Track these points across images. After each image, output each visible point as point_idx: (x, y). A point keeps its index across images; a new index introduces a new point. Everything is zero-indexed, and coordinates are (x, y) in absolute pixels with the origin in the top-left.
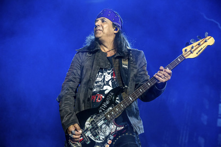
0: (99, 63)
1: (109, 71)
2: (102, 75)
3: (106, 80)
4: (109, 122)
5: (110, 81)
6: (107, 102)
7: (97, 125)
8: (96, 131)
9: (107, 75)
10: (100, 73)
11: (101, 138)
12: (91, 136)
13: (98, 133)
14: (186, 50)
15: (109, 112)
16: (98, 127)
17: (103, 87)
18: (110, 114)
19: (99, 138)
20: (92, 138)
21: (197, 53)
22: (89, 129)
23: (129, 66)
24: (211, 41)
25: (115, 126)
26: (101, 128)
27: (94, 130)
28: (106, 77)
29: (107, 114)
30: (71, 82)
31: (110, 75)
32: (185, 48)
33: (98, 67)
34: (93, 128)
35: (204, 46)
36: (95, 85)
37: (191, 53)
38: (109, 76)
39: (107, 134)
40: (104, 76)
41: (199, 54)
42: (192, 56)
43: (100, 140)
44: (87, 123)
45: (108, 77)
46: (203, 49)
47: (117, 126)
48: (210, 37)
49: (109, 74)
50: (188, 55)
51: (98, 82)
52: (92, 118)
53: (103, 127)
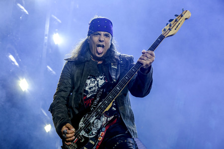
2: (94, 81)
3: (100, 84)
6: (98, 99)
11: (94, 133)
12: (85, 134)
13: (91, 129)
15: (99, 106)
19: (92, 133)
20: (86, 135)
21: (175, 29)
25: (106, 118)
29: (98, 109)
30: (63, 92)
31: (103, 80)
33: (88, 73)
37: (170, 30)
39: (99, 127)
43: (93, 135)
44: (81, 123)
45: (101, 82)
47: (107, 117)
48: (185, 11)
50: (168, 34)
51: (92, 88)
52: (85, 117)
53: (95, 122)
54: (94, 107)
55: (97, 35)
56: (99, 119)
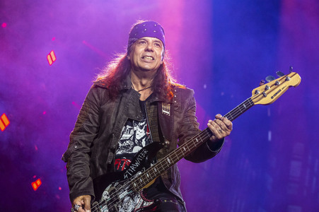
0: (128, 110)
1: (142, 124)
2: (130, 129)
3: (138, 137)
4: (135, 193)
5: (143, 140)
6: (137, 164)
7: (117, 197)
8: (115, 205)
9: (139, 129)
10: (128, 127)
13: (118, 208)
14: (256, 92)
15: (136, 178)
16: (118, 200)
17: (132, 148)
18: (138, 182)
21: (272, 98)
22: (106, 202)
23: (171, 111)
24: (295, 79)
25: (142, 201)
26: (122, 201)
27: (112, 204)
28: (137, 132)
29: (133, 181)
31: (143, 131)
32: (256, 89)
33: (125, 116)
34: (111, 201)
35: (284, 87)
36: (120, 145)
37: (264, 96)
38: (141, 131)
40: (135, 132)
41: (274, 98)
42: (264, 101)
44: (106, 192)
45: (140, 133)
46: (282, 91)
48: (294, 73)
49: (141, 127)
50: (259, 100)
51: (125, 140)
52: (113, 186)
53: (125, 200)
54: (128, 175)
55: (143, 42)
56: (132, 197)
